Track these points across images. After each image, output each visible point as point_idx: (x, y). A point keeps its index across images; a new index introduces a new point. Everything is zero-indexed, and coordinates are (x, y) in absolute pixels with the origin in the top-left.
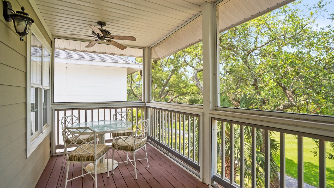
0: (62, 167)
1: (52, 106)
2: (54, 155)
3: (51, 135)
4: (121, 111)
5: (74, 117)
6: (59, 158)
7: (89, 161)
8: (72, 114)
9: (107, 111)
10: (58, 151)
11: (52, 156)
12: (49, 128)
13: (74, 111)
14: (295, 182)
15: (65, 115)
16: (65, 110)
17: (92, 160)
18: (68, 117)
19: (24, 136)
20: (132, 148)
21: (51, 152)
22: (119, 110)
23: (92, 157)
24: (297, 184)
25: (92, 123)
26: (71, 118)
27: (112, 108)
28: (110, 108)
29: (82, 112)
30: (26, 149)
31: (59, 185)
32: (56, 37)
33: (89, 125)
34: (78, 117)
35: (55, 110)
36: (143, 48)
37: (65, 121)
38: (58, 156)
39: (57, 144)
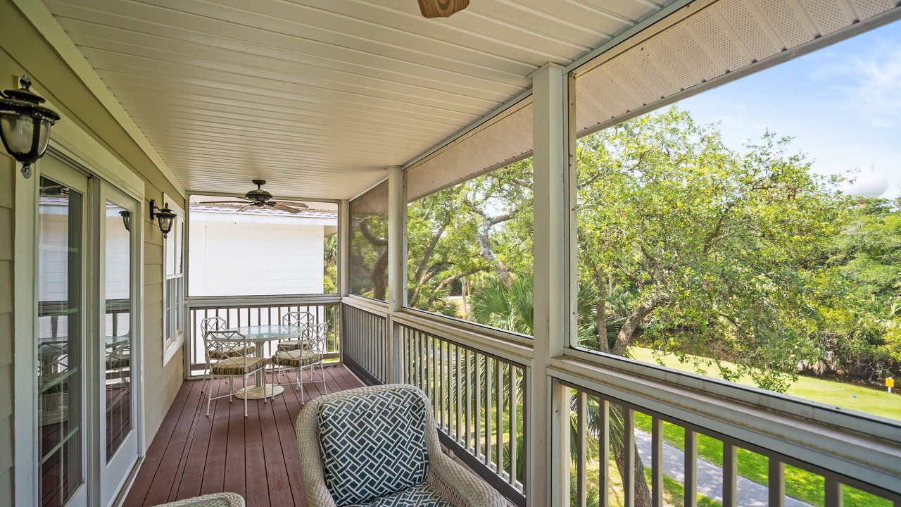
0: (202, 392)
1: (186, 302)
2: (188, 378)
3: (185, 348)
4: (299, 311)
5: (219, 320)
6: (196, 383)
7: (237, 374)
8: (217, 315)
9: (274, 310)
10: (194, 373)
11: (185, 380)
12: (182, 335)
13: (219, 310)
14: (719, 475)
15: (206, 317)
16: (206, 308)
17: (241, 373)
18: (210, 319)
19: (160, 340)
20: (298, 362)
21: (185, 373)
22: (294, 309)
23: (241, 369)
24: (721, 480)
25: (249, 329)
26: (215, 320)
27: (283, 306)
28: (279, 306)
29: (233, 312)
30: (163, 356)
31: (199, 408)
32: (190, 193)
33: (244, 332)
34: (226, 320)
35: (191, 308)
36: (338, 202)
37: (206, 325)
38: (195, 380)
39: (193, 362)
